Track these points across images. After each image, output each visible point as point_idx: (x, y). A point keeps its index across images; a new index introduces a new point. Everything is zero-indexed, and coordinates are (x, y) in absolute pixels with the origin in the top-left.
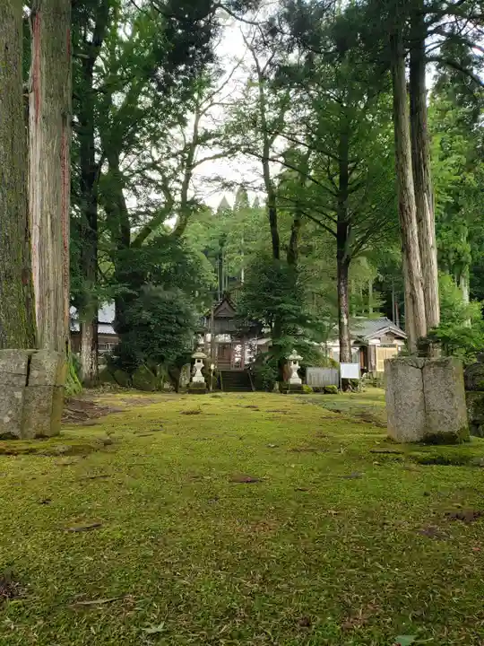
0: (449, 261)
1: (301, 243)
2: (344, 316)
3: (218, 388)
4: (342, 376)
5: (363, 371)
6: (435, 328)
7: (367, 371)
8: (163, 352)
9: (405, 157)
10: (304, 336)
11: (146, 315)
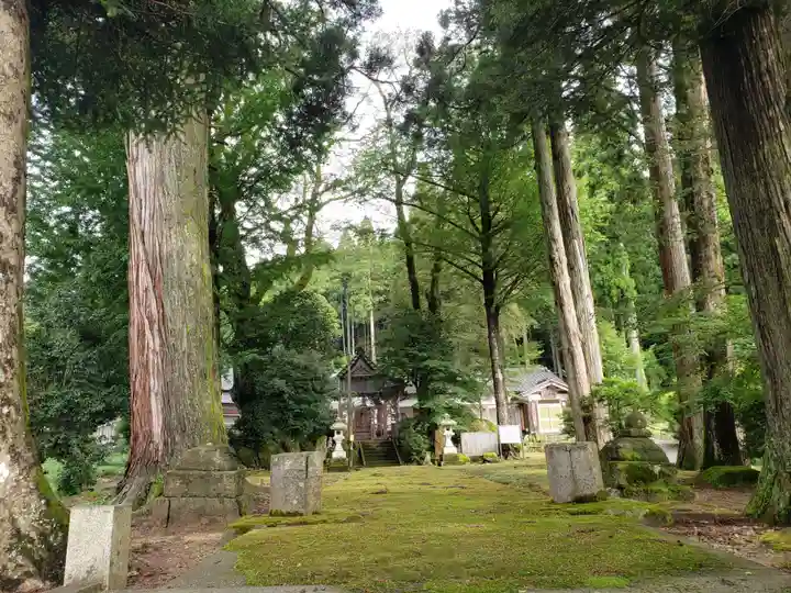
0: (611, 298)
1: (442, 288)
2: (499, 370)
3: (360, 463)
4: (503, 442)
5: (524, 433)
6: (598, 385)
7: (529, 433)
8: (298, 424)
9: (550, 207)
10: (454, 394)
11: (279, 383)
